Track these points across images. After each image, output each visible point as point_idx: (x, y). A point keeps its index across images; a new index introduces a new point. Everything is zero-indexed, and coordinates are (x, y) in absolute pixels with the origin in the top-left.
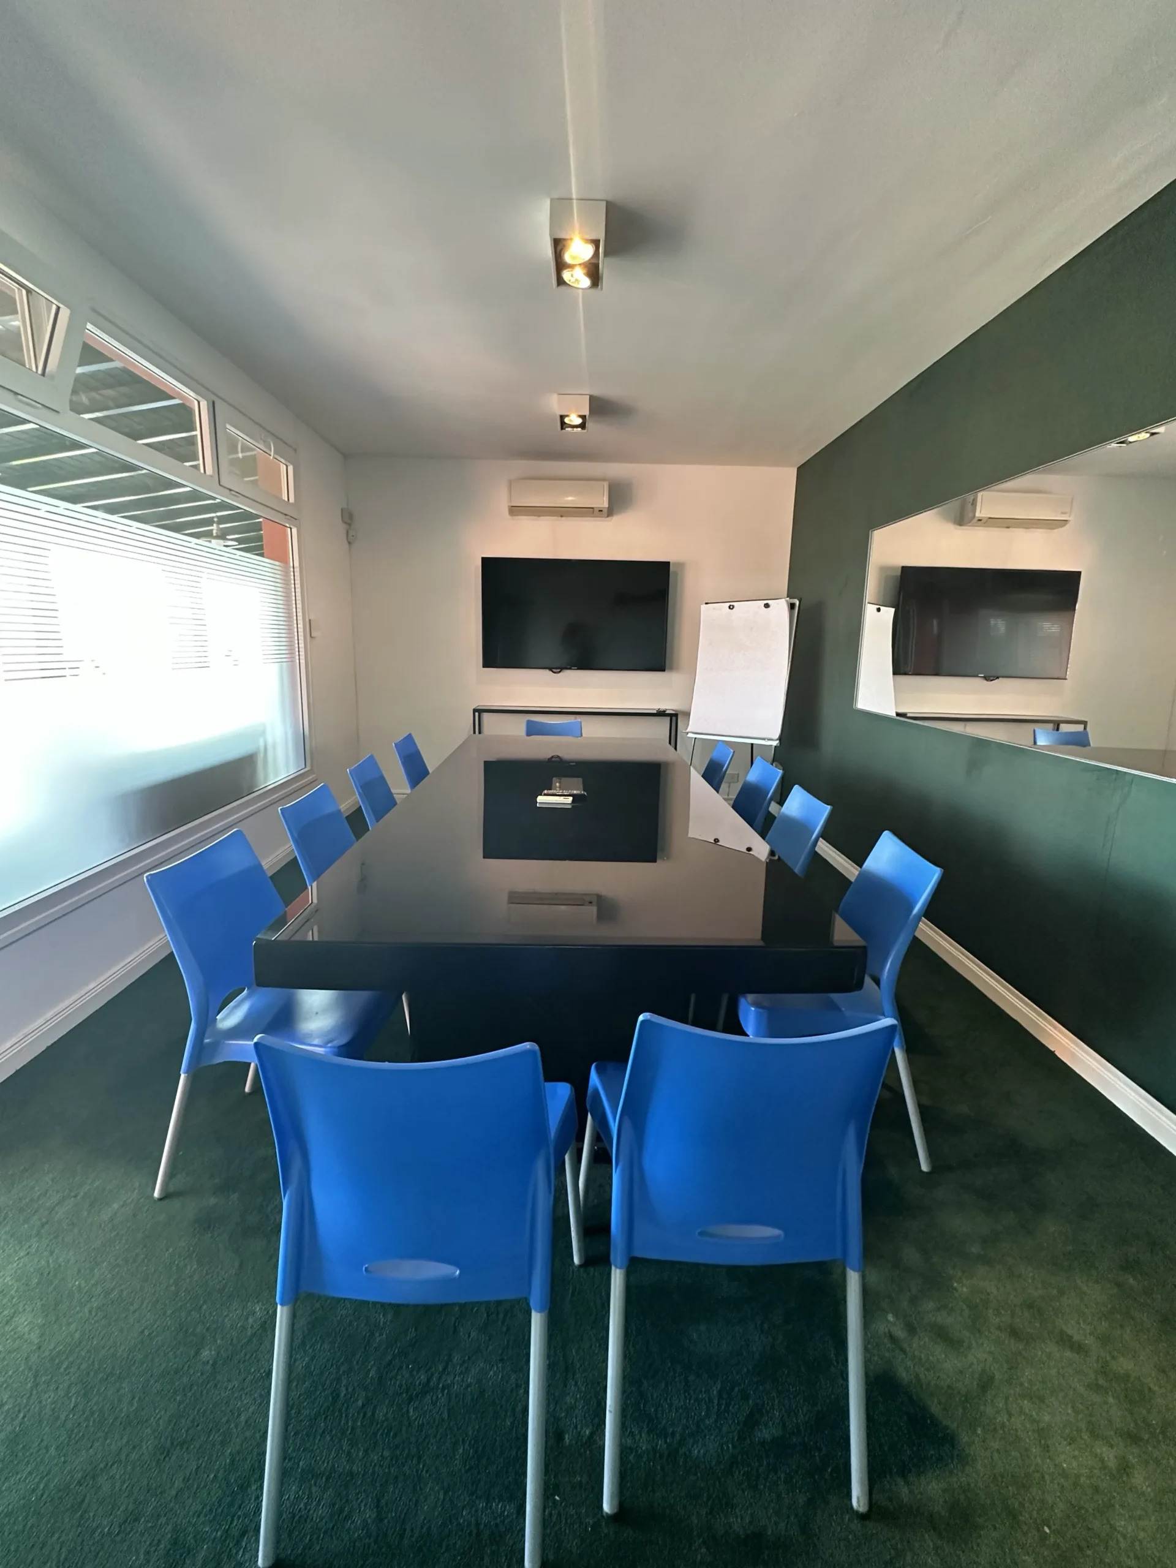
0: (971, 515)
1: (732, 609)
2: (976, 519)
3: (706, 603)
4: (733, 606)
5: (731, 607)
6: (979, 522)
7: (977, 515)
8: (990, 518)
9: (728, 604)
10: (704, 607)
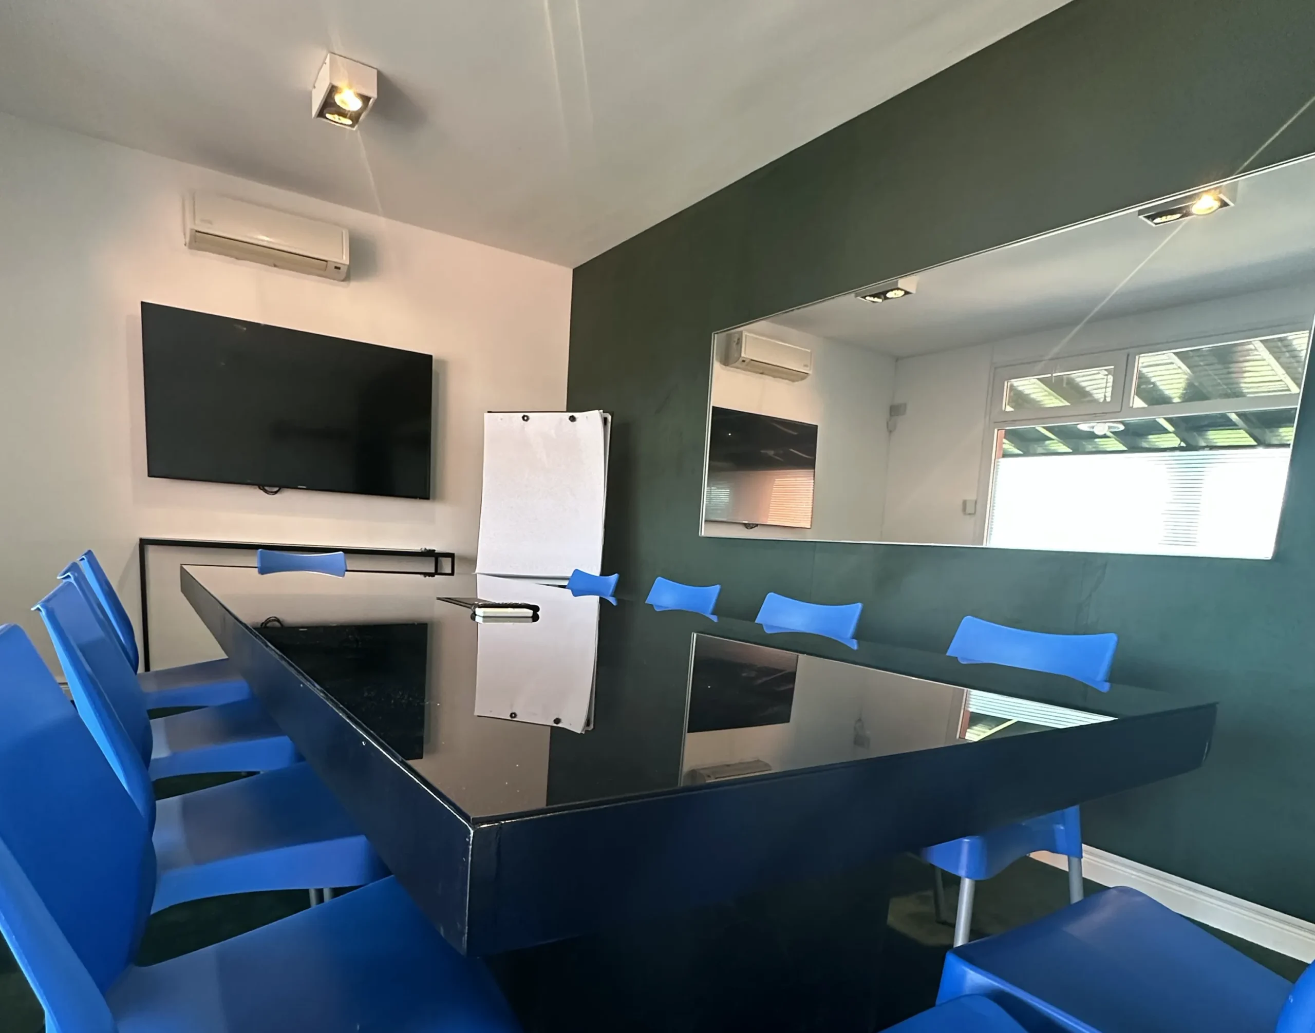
0: (736, 355)
1: (527, 420)
2: (741, 359)
3: (489, 412)
4: (527, 417)
5: (526, 418)
6: (743, 363)
7: (743, 355)
8: (752, 360)
9: (522, 414)
10: (487, 415)
